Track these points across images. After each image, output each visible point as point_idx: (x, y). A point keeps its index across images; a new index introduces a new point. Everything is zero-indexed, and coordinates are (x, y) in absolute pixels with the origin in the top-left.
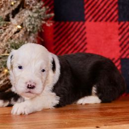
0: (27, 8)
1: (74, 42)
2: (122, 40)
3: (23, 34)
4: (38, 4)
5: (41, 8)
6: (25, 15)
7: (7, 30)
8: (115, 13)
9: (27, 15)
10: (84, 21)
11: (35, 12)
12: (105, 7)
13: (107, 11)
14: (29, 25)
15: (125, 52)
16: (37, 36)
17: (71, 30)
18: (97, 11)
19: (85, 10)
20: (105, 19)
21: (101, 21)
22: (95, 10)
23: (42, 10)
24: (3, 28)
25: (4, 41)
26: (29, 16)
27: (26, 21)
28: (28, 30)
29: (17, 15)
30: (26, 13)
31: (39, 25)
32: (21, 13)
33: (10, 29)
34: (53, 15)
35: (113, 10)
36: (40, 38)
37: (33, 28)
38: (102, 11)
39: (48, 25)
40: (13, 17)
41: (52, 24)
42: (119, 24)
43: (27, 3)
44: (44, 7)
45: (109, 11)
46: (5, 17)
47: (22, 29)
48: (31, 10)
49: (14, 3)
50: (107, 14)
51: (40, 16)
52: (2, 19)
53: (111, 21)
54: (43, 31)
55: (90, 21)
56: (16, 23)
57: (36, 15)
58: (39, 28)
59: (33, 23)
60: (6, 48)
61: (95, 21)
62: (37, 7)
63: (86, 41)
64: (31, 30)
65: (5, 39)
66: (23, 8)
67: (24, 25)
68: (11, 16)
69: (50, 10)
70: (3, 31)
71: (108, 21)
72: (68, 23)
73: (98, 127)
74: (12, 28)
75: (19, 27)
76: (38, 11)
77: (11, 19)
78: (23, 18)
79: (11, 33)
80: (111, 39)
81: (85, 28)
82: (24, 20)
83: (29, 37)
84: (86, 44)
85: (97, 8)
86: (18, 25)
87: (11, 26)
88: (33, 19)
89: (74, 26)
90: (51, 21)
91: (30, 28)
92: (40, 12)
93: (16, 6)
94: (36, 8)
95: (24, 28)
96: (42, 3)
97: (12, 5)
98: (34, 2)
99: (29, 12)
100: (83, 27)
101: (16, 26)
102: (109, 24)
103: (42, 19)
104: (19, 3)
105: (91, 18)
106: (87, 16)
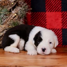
1: (41, 22)
2: (63, 20)
3: (18, 18)
4: (25, 4)
6: (18, 9)
7: (10, 16)
8: (60, 8)
10: (45, 12)
11: (23, 8)
12: (55, 5)
13: (56, 7)
14: (20, 14)
15: (64, 26)
17: (39, 16)
18: (51, 7)
19: (46, 6)
20: (55, 11)
21: (53, 11)
23: (26, 7)
24: (8, 15)
25: (9, 21)
26: (20, 9)
27: (19, 12)
28: (20, 16)
29: (15, 9)
30: (19, 8)
31: (25, 14)
32: (17, 8)
33: (11, 16)
34: (31, 9)
35: (59, 6)
36: (25, 20)
37: (22, 15)
38: (54, 7)
39: (29, 14)
40: (13, 10)
41: (31, 13)
42: (62, 13)
43: (20, 4)
44: (27, 6)
46: (9, 10)
47: (17, 15)
48: (21, 7)
49: (13, 4)
50: (56, 8)
51: (25, 9)
52: (8, 11)
53: (58, 11)
54: (27, 16)
55: (48, 12)
56: (14, 13)
57: (23, 9)
58: (25, 15)
59: (22, 13)
60: (10, 24)
61: (51, 12)
62: (24, 5)
65: (9, 20)
66: (18, 6)
67: (18, 14)
68: (12, 10)
70: (8, 17)
72: (38, 13)
74: (13, 15)
76: (24, 7)
77: (12, 11)
78: (18, 10)
81: (46, 15)
82: (18, 11)
83: (20, 20)
84: (46, 22)
87: (12, 14)
88: (22, 11)
89: (41, 14)
90: (30, 12)
91: (20, 15)
92: (25, 8)
93: (14, 5)
95: (18, 15)
96: (26, 4)
97: (12, 5)
98: (22, 3)
99: (20, 8)
100: (45, 14)
101: (14, 14)
102: (57, 13)
103: (26, 11)
104: (15, 4)
105: (48, 10)
106: (47, 9)
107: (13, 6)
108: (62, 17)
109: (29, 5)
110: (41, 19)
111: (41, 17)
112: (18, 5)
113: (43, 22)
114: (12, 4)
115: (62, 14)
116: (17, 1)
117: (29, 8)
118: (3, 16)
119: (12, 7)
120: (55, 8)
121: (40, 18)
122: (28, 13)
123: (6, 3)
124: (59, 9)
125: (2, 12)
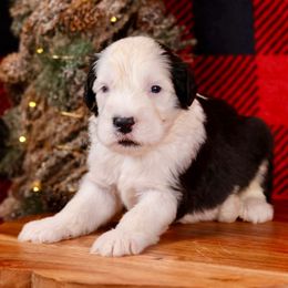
0: (143, 28)
4: (165, 21)
5: (170, 29)
11: (160, 37)
18: (280, 32)
19: (256, 31)
22: (275, 32)
23: (172, 32)
34: (194, 42)
43: (144, 19)
44: (176, 28)
46: (99, 47)
48: (151, 32)
49: (118, 20)
51: (169, 44)
52: (94, 50)
62: (163, 27)
63: (258, 93)
66: (135, 28)
69: (187, 32)
72: (221, 58)
76: (164, 34)
81: (255, 67)
84: (258, 98)
85: (279, 28)
89: (234, 65)
90: (191, 55)
92: (167, 37)
93: (121, 25)
94: (161, 29)
96: (173, 20)
97: (113, 23)
98: (156, 16)
100: (252, 65)
104: (126, 19)
107: (116, 29)
109: (186, 24)
111: (238, 77)
112: (138, 25)
113: (243, 99)
114: (114, 20)
116: (134, 9)
117: (183, 37)
118: (75, 72)
119: (112, 32)
123: (87, 21)
125: (67, 53)
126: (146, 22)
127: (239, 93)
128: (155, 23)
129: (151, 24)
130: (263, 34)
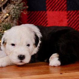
0: (12, 3)
2: (69, 22)
3: (10, 19)
7: (0, 17)
8: (65, 6)
9: (12, 7)
10: (46, 11)
11: (17, 6)
12: (59, 2)
13: (60, 4)
14: (14, 13)
16: (18, 20)
17: (38, 16)
18: (54, 4)
20: (58, 9)
21: (56, 10)
22: (52, 4)
23: (21, 4)
26: (13, 8)
27: (12, 11)
28: (13, 17)
29: (6, 8)
32: (8, 6)
33: (2, 16)
34: (27, 7)
35: (63, 4)
36: (19, 21)
37: (16, 15)
39: (25, 13)
40: (4, 9)
41: (27, 13)
42: (67, 12)
44: (22, 3)
45: (61, 4)
47: (9, 16)
48: (14, 4)
50: (60, 6)
51: (20, 8)
53: (62, 11)
54: (22, 17)
55: (50, 11)
56: (5, 12)
58: (19, 15)
59: (16, 12)
61: (53, 10)
62: (18, 2)
63: (47, 23)
64: (15, 17)
67: (10, 14)
69: (25, 4)
71: (61, 11)
72: (36, 12)
73: (61, 74)
74: (4, 16)
75: (8, 15)
78: (10, 9)
79: (2, 18)
80: (62, 21)
81: (46, 15)
83: (13, 21)
84: (47, 24)
85: (53, 3)
86: (7, 13)
87: (3, 14)
88: (16, 10)
89: (40, 14)
90: (26, 11)
91: (14, 15)
92: (19, 6)
94: (17, 3)
96: (21, 0)
99: (13, 6)
101: (6, 14)
102: (61, 12)
103: (21, 10)
104: (7, 0)
105: (50, 9)
106: (48, 7)
107: (4, 3)
108: (67, 19)
109: (25, 2)
110: (40, 21)
111: (41, 18)
112: (11, 2)
115: (67, 14)
117: (24, 6)
119: (3, 4)
120: (58, 6)
121: (39, 19)
122: (23, 13)
124: (63, 8)
126: (13, 1)
127: (41, 22)
128: (16, 2)
129: (15, 2)
130: (49, 5)
